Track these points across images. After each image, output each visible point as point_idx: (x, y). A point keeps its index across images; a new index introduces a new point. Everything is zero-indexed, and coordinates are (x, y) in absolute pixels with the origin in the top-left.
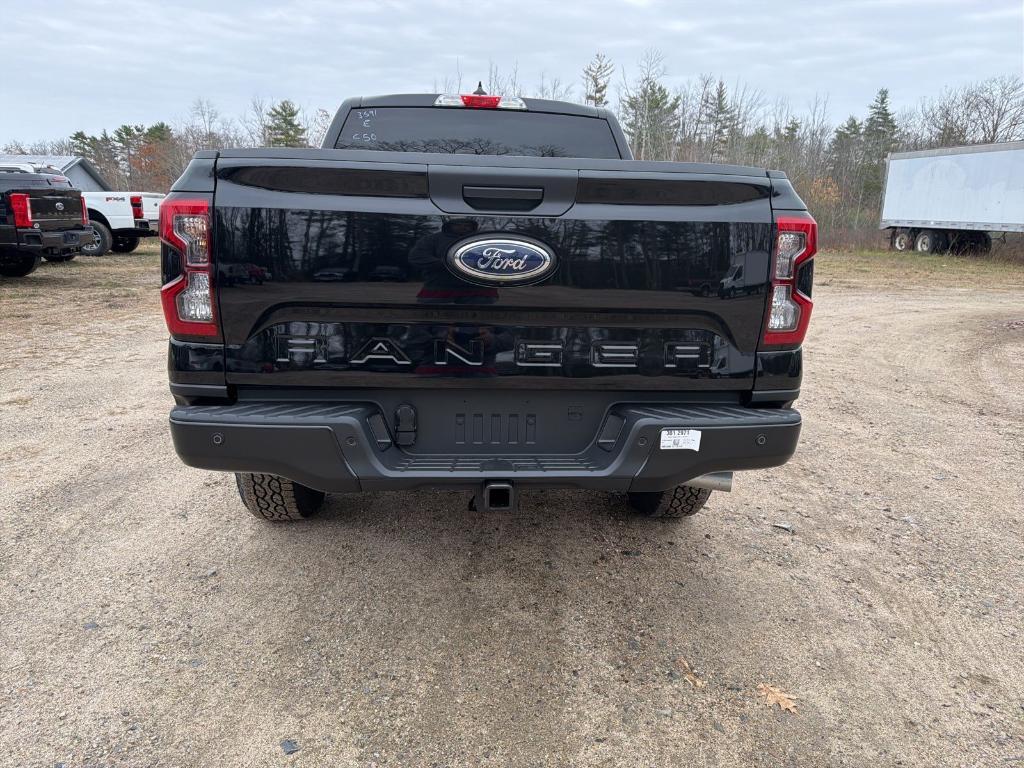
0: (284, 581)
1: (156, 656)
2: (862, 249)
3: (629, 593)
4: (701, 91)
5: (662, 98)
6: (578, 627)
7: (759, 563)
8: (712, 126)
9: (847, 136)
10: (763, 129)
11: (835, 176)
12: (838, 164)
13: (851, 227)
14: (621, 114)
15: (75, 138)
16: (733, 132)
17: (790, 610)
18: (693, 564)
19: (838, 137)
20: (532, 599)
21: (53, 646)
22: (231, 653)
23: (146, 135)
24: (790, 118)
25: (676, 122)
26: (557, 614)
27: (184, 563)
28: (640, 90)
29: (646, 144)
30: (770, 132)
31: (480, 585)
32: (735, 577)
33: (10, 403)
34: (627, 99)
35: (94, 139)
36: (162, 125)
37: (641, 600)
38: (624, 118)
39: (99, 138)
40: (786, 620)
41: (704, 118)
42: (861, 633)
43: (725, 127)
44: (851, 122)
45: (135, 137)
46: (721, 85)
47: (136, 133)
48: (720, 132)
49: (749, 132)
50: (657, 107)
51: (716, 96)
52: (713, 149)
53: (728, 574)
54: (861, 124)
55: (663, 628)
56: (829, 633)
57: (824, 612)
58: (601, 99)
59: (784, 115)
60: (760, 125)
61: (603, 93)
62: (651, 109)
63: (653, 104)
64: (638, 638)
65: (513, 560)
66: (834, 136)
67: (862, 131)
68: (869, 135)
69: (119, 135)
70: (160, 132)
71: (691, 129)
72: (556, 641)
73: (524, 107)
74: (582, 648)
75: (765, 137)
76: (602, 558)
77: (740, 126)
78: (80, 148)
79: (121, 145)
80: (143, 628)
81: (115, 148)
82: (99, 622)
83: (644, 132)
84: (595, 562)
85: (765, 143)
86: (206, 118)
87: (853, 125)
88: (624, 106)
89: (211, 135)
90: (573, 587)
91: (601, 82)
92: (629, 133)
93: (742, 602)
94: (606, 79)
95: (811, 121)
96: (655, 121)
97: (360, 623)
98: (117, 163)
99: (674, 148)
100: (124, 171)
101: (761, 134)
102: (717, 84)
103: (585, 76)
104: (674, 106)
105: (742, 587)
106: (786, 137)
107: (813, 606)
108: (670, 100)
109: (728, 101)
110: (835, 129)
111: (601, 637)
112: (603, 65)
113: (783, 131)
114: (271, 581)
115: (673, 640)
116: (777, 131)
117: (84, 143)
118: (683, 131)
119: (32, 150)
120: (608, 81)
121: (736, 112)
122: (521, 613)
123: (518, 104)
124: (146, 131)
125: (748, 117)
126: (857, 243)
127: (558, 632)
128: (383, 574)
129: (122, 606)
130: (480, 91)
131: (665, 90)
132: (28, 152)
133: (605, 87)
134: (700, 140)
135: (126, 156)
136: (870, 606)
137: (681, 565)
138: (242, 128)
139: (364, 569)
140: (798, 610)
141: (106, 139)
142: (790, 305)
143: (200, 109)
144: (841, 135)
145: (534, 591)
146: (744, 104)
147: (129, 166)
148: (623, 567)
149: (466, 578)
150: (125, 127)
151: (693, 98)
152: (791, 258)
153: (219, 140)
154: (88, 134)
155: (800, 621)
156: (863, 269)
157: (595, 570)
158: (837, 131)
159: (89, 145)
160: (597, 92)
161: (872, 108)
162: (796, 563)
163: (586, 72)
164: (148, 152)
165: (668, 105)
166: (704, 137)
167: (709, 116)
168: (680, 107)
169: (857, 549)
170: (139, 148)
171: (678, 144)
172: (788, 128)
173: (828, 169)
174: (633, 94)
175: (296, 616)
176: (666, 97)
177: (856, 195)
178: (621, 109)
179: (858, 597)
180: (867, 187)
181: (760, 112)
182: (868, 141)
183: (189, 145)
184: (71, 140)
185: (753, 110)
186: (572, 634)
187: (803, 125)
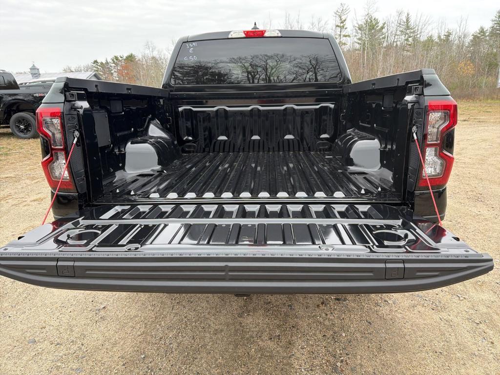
0: (140, 313)
1: (59, 364)
2: (487, 99)
3: (336, 329)
4: (397, 18)
5: (376, 24)
6: (303, 354)
7: (420, 308)
8: (403, 37)
9: (478, 38)
10: (431, 37)
11: (472, 59)
12: (473, 53)
13: (480, 87)
14: (354, 34)
15: (94, 63)
16: (414, 40)
17: (439, 346)
18: (378, 308)
19: (474, 38)
20: (278, 332)
21: (9, 355)
22: (100, 364)
23: (125, 60)
24: (446, 30)
25: (383, 36)
26: (290, 344)
27: (91, 300)
28: (364, 21)
29: (368, 48)
30: (436, 39)
31: (248, 320)
32: (404, 318)
33: (34, 201)
34: (357, 26)
35: (102, 63)
36: (132, 55)
37: (344, 335)
38: (356, 36)
39: (104, 63)
40: (436, 352)
41: (398, 33)
42: (486, 365)
43: (410, 37)
44: (481, 30)
45: (120, 61)
46: (408, 15)
47: (120, 59)
48: (407, 40)
49: (423, 38)
50: (373, 29)
51: (405, 21)
52: (404, 49)
53: (399, 316)
54: (487, 31)
55: (355, 356)
56: (464, 364)
57: (461, 347)
58: (343, 27)
59: (443, 28)
60: (430, 35)
61: (344, 23)
62: (370, 30)
63: (371, 28)
64: (339, 364)
65: (270, 302)
66: (471, 38)
67: (487, 34)
68: (491, 36)
69: (113, 60)
70: (131, 58)
71: (391, 39)
72: (288, 364)
73: (280, 35)
74: (303, 370)
75: (433, 41)
76: (322, 303)
77: (418, 36)
78: (96, 68)
79: (114, 65)
80: (58, 344)
81: (111, 66)
82: (37, 339)
83: (366, 43)
84: (318, 306)
85: (432, 44)
86: (151, 49)
87: (482, 31)
88: (356, 29)
89: (153, 58)
90: (303, 324)
91: (343, 18)
92: (358, 43)
93: (408, 337)
94: (346, 16)
95: (458, 30)
96: (372, 36)
97: (175, 345)
98: (112, 74)
99: (382, 50)
100: (115, 77)
101: (430, 40)
102: (406, 15)
103: (335, 15)
104: (382, 28)
105: (408, 325)
106: (444, 40)
107: (454, 343)
108: (380, 25)
109: (412, 23)
110: (472, 34)
111: (316, 362)
112: (344, 9)
113: (442, 37)
114: (133, 312)
115: (361, 365)
116: (439, 37)
117: (98, 65)
118: (387, 41)
119: (75, 70)
120: (347, 17)
121: (416, 29)
122: (269, 342)
123: (277, 34)
124: (125, 58)
125: (423, 30)
126: (484, 96)
127: (290, 357)
128: (194, 310)
129: (52, 328)
130: (255, 28)
131: (377, 19)
132: (74, 71)
133: (345, 20)
134: (397, 45)
135: (116, 70)
136: (492, 343)
137: (371, 309)
138: (167, 53)
139: (184, 307)
140: (444, 345)
141: (107, 63)
142: (437, 160)
143: (147, 46)
144: (475, 37)
145: (279, 326)
146: (421, 24)
147: (118, 75)
148: (335, 309)
149: (240, 315)
150: (115, 57)
151: (392, 22)
152: (438, 128)
153: (157, 60)
154: (99, 61)
155: (445, 353)
156: (487, 110)
157: (318, 312)
158: (473, 35)
159: (100, 66)
160: (341, 23)
161: (493, 21)
162: (444, 308)
163: (336, 13)
164: (125, 68)
165: (379, 27)
166: (399, 43)
167: (402, 31)
168: (386, 28)
169: (483, 298)
170: (122, 66)
171: (385, 48)
172: (445, 35)
173: (468, 55)
174: (360, 23)
175: (140, 339)
176: (378, 23)
177: (484, 70)
178: (354, 31)
179: (484, 335)
180: (490, 65)
181: (430, 28)
182: (491, 39)
183: (143, 63)
184: (92, 64)
185: (426, 27)
186: (297, 359)
187: (454, 33)
